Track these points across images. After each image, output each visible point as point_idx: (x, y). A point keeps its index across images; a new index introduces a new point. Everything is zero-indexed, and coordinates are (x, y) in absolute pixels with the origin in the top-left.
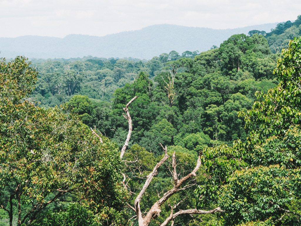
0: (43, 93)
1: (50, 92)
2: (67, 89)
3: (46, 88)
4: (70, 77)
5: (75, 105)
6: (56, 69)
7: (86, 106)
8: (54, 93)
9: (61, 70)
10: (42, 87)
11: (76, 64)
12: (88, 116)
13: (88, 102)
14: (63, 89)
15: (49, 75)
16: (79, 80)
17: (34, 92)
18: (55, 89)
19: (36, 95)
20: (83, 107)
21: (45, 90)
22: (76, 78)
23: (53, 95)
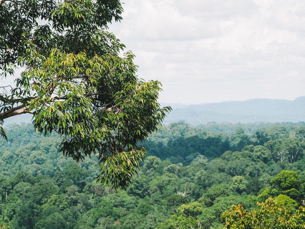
0: (265, 160)
1: (272, 160)
2: (290, 156)
3: (268, 156)
4: (293, 144)
5: (282, 180)
6: (282, 135)
7: (293, 182)
8: (276, 161)
9: (286, 136)
10: (264, 155)
11: (301, 130)
12: (295, 191)
13: (295, 177)
14: (286, 156)
15: (271, 143)
16: (302, 147)
17: (257, 160)
18: (278, 156)
19: (258, 163)
20: (290, 182)
21: (268, 157)
22: (298, 146)
23: (276, 162)
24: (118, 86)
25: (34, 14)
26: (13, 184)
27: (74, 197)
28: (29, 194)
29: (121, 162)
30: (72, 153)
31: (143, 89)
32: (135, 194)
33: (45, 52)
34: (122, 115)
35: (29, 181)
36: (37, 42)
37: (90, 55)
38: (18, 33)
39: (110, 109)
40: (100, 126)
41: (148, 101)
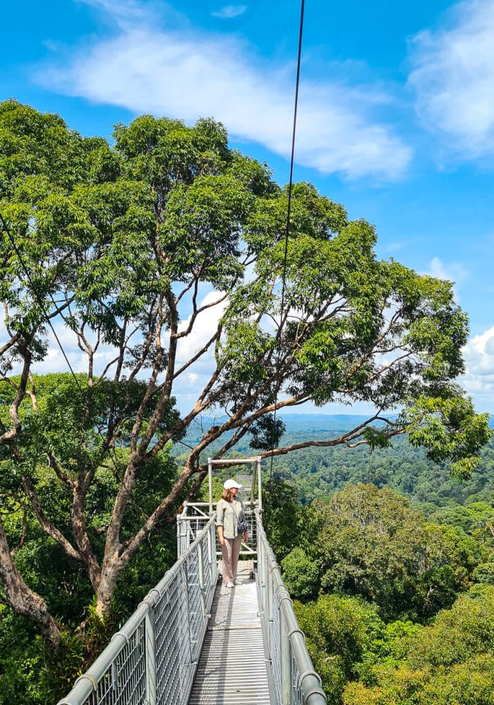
24: (463, 417)
25: (410, 372)
26: (400, 464)
27: (438, 473)
28: (409, 470)
29: (464, 465)
30: (433, 459)
31: (478, 419)
32: (477, 471)
33: (416, 396)
34: (465, 435)
35: (410, 462)
36: (411, 390)
37: (444, 398)
38: (400, 384)
39: (457, 431)
40: (451, 442)
41: (482, 427)
